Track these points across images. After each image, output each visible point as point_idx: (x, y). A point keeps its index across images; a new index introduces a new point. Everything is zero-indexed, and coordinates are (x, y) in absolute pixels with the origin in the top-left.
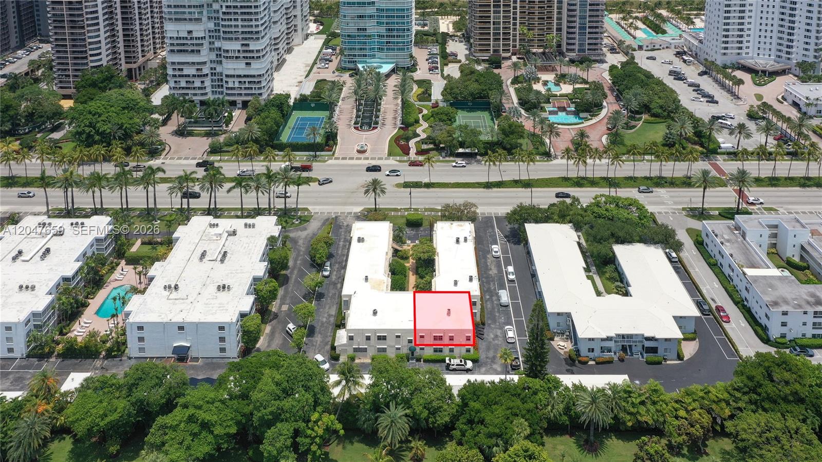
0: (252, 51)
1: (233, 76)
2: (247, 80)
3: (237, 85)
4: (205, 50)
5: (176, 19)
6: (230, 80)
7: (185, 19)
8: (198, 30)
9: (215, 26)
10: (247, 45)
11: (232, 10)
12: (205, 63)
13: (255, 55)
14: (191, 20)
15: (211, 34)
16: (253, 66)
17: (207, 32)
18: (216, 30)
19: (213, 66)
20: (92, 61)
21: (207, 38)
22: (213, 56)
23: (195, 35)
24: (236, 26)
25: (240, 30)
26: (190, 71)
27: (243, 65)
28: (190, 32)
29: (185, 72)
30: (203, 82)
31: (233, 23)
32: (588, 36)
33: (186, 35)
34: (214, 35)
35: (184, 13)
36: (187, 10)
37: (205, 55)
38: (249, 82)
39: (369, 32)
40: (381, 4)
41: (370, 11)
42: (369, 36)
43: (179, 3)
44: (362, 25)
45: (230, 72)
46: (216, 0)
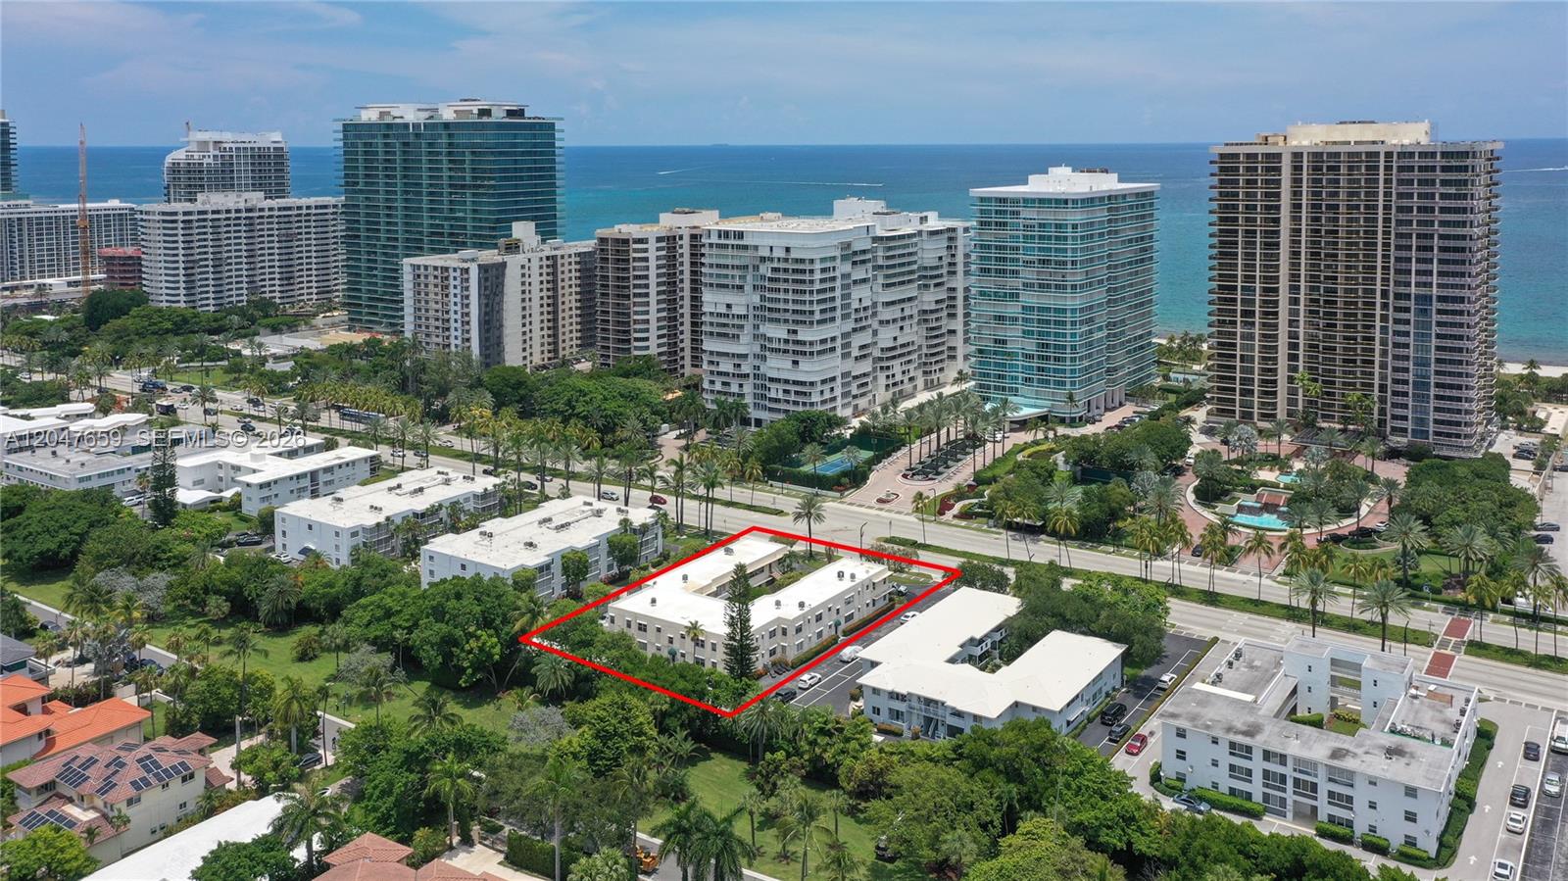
0: (804, 343)
1: (778, 380)
2: (793, 388)
3: (781, 396)
4: (746, 337)
5: (717, 285)
6: (773, 386)
7: (727, 286)
8: (740, 304)
9: (761, 299)
10: (795, 332)
11: (782, 276)
12: (745, 356)
13: (807, 349)
14: (731, 287)
15: (756, 312)
16: (803, 366)
17: (751, 309)
18: (761, 306)
19: (757, 363)
20: (636, 348)
21: (751, 317)
22: (757, 349)
23: (735, 311)
24: (786, 301)
25: (791, 307)
26: (726, 366)
27: (789, 365)
28: (729, 306)
29: (722, 368)
30: (741, 386)
31: (782, 296)
32: (1432, 403)
33: (723, 310)
34: (759, 313)
35: (727, 276)
36: (731, 272)
37: (745, 345)
38: (797, 393)
39: (1010, 347)
40: (1030, 298)
41: (1012, 309)
42: (1009, 354)
43: (722, 261)
44: (1001, 334)
45: (774, 375)
46: (763, 259)
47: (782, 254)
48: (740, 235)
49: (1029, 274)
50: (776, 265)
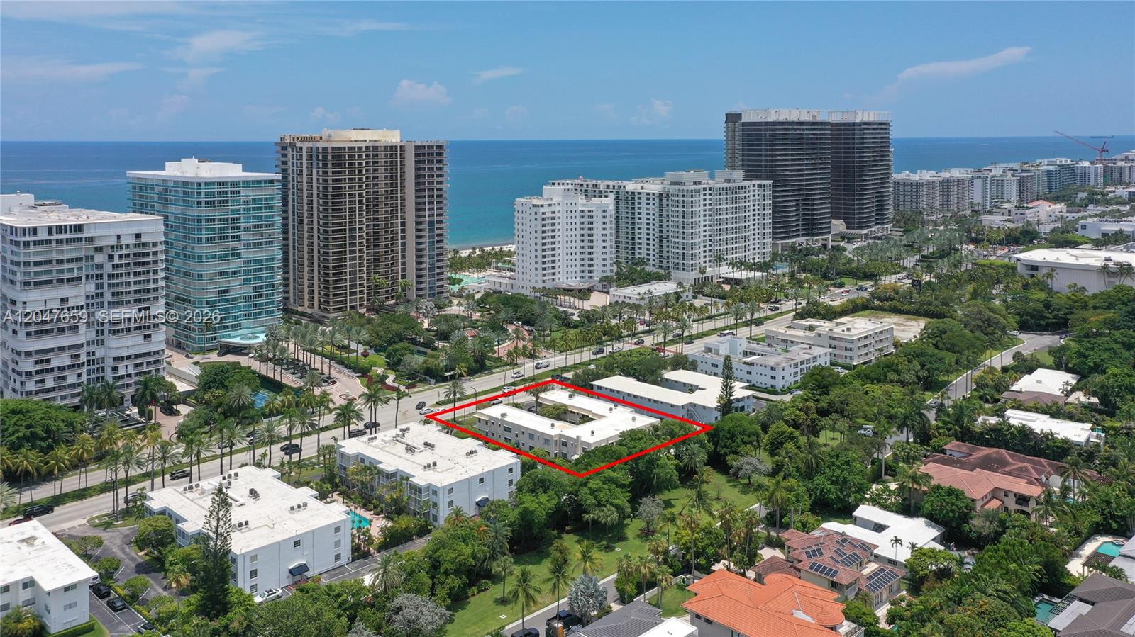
1: (125, 358)
2: (144, 360)
3: (131, 370)
4: (82, 326)
5: (36, 283)
6: (121, 365)
7: (51, 282)
8: (77, 294)
9: (97, 288)
10: (147, 309)
12: (82, 346)
14: (60, 281)
15: (91, 301)
16: (154, 338)
17: (86, 297)
18: (97, 294)
19: (91, 349)
21: (86, 307)
22: (92, 335)
23: (71, 303)
24: (129, 283)
25: (132, 288)
26: (61, 360)
27: (140, 339)
28: (65, 300)
29: (55, 363)
30: (80, 375)
31: (124, 280)
33: (59, 305)
34: (94, 301)
35: (50, 272)
36: (55, 267)
37: (84, 335)
38: (148, 363)
39: (232, 294)
40: (247, 255)
41: (236, 265)
42: (234, 299)
43: (43, 258)
44: (223, 286)
45: (124, 353)
46: (99, 249)
47: (132, 241)
48: (78, 228)
49: (246, 237)
50: (124, 251)
